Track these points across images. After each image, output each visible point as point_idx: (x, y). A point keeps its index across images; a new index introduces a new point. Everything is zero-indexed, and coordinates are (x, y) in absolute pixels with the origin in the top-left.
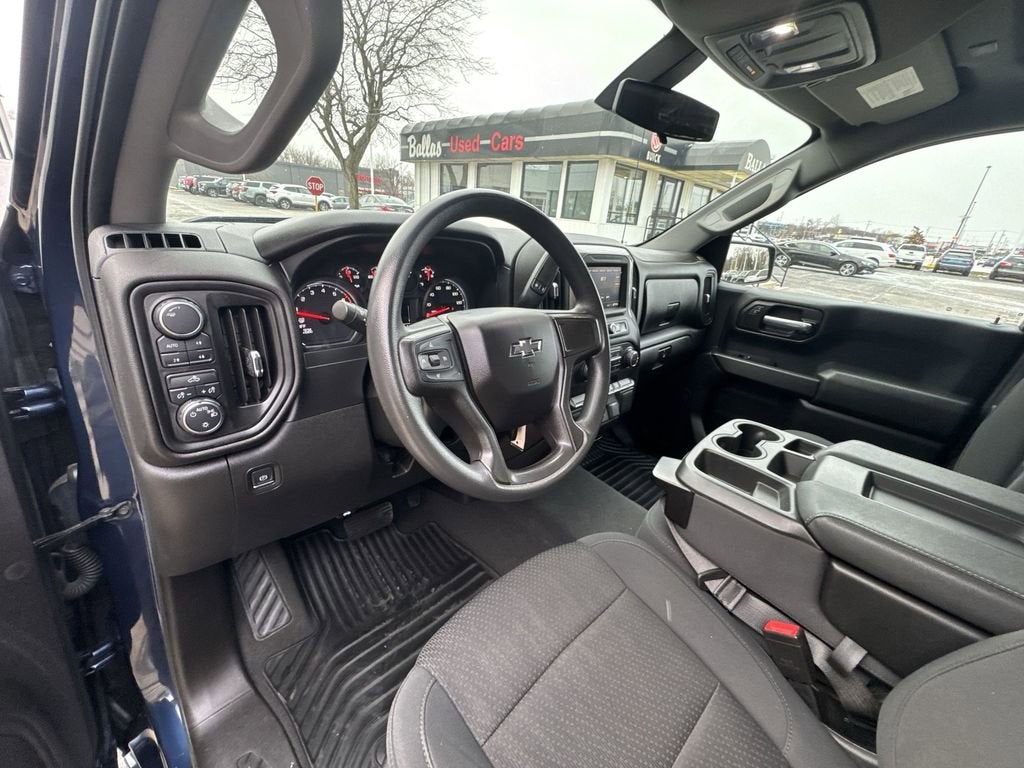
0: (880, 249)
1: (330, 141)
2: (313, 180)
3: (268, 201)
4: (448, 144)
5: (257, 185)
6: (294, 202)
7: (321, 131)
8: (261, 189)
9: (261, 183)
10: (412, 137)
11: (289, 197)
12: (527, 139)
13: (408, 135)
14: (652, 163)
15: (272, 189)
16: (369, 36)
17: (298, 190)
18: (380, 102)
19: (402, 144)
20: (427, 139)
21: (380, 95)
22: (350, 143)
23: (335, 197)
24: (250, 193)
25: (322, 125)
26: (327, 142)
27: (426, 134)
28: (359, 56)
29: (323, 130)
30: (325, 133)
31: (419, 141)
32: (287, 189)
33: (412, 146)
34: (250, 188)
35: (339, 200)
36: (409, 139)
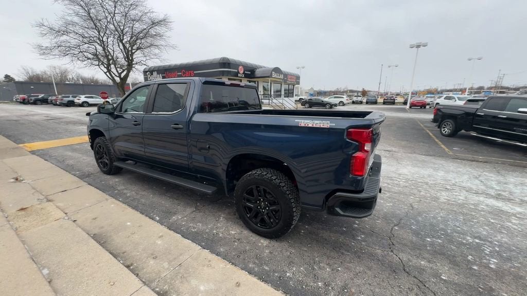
0: (343, 98)
1: (110, 76)
2: (102, 93)
3: (76, 104)
4: (164, 75)
5: (69, 97)
6: (90, 103)
7: (105, 73)
8: (71, 99)
9: (71, 96)
10: (149, 72)
11: (87, 101)
12: (195, 72)
13: (147, 72)
14: (241, 77)
15: (77, 98)
16: (125, 37)
17: (92, 97)
18: (132, 60)
19: (144, 76)
20: (155, 74)
21: (132, 58)
22: (120, 77)
23: (112, 99)
24: (65, 101)
25: (105, 70)
26: (108, 77)
27: (154, 71)
28: (121, 45)
29: (107, 72)
30: (108, 74)
31: (152, 74)
32: (85, 97)
33: (149, 76)
34: (65, 99)
35: (114, 100)
36: (147, 73)
